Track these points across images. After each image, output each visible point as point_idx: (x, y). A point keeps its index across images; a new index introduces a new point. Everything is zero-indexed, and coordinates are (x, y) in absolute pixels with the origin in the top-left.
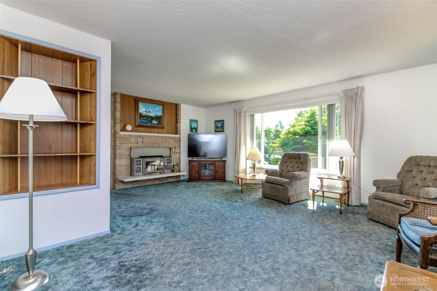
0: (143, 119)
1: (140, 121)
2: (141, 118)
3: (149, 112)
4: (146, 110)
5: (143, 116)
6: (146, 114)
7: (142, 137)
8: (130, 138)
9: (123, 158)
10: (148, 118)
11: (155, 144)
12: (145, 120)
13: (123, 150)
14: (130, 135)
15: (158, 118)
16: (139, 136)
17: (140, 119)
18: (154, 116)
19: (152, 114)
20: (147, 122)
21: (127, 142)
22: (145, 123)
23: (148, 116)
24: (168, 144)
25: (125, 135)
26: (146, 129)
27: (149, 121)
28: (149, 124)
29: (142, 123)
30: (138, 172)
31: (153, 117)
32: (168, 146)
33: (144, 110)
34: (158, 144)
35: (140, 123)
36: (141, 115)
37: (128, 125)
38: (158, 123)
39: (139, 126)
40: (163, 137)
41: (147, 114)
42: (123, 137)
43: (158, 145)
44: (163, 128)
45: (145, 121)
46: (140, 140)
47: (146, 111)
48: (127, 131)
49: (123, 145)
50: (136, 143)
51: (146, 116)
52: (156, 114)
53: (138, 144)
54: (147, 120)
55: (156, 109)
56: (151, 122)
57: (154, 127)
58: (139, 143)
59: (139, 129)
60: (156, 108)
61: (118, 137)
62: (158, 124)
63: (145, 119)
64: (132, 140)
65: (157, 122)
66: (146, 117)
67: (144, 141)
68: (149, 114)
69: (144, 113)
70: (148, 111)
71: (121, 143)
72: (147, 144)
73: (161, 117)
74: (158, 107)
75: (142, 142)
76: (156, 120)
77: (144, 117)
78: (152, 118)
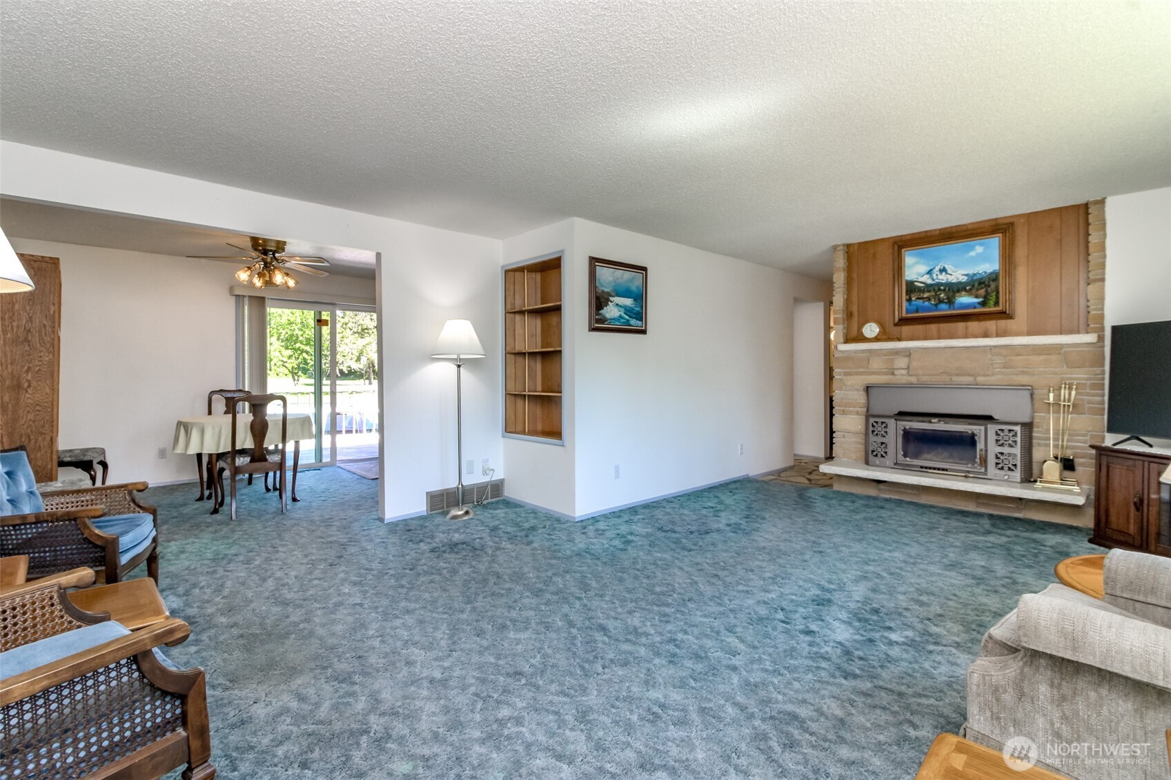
0: (918, 298)
1: (910, 304)
2: (912, 295)
3: (943, 270)
4: (928, 269)
5: (920, 290)
6: (929, 282)
7: (908, 353)
8: (869, 360)
9: (850, 413)
10: (939, 290)
11: (957, 375)
12: (929, 299)
13: (849, 393)
14: (870, 351)
15: (984, 285)
16: (897, 352)
17: (909, 300)
18: (964, 279)
19: (957, 275)
20: (936, 305)
21: (861, 370)
22: (929, 310)
23: (939, 284)
24: (1023, 373)
25: (856, 352)
26: (933, 327)
27: (941, 301)
28: (944, 310)
29: (917, 311)
30: (879, 455)
31: (960, 283)
32: (1024, 379)
33: (923, 268)
34: (969, 375)
35: (907, 312)
36: (911, 288)
37: (869, 324)
38: (980, 300)
39: (903, 321)
40: (994, 350)
41: (933, 280)
42: (848, 357)
43: (970, 379)
44: (1005, 315)
45: (927, 303)
46: (902, 362)
47: (930, 272)
48: (864, 339)
49: (849, 377)
50: (886, 374)
51: (928, 287)
52: (971, 272)
53: (893, 374)
54: (936, 296)
55: (972, 254)
56: (950, 301)
57: (965, 317)
58: (896, 372)
59: (906, 329)
60: (972, 248)
61: (838, 359)
62: (983, 304)
63: (926, 295)
64: (876, 364)
65: (977, 297)
66: (929, 291)
67: (914, 364)
68: (943, 278)
69: (921, 279)
70: (937, 268)
71: (846, 374)
72: (923, 375)
73: (994, 277)
74: (981, 245)
75: (908, 367)
76: (969, 292)
77: (924, 292)
78: (954, 289)
